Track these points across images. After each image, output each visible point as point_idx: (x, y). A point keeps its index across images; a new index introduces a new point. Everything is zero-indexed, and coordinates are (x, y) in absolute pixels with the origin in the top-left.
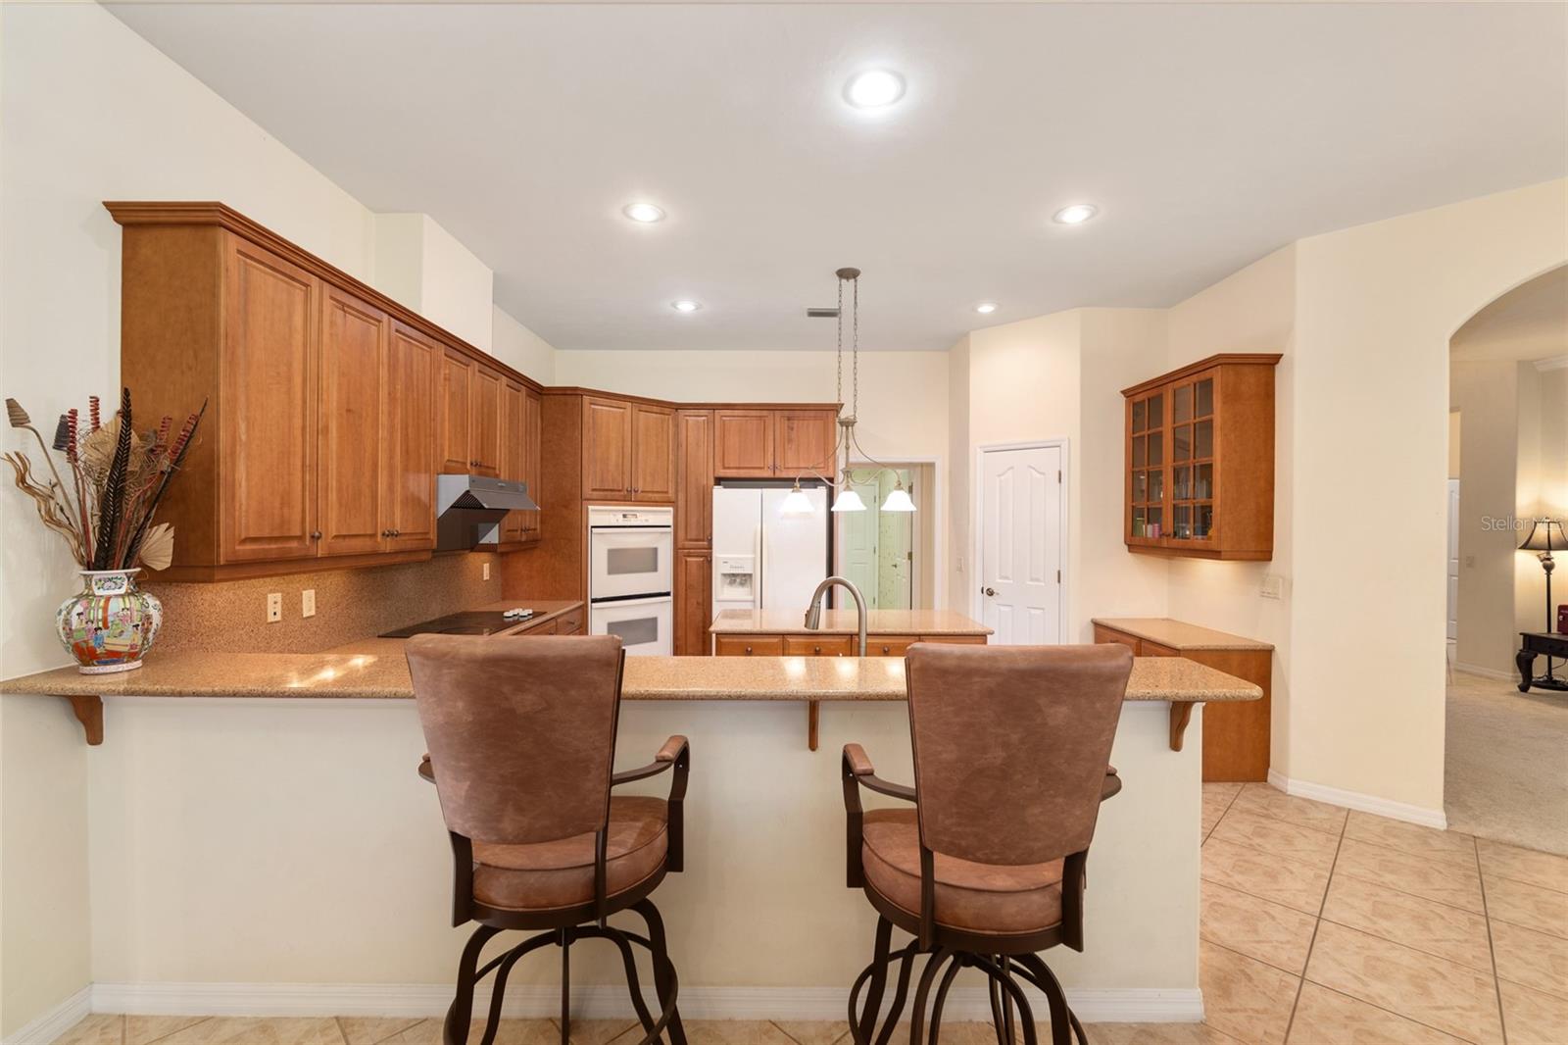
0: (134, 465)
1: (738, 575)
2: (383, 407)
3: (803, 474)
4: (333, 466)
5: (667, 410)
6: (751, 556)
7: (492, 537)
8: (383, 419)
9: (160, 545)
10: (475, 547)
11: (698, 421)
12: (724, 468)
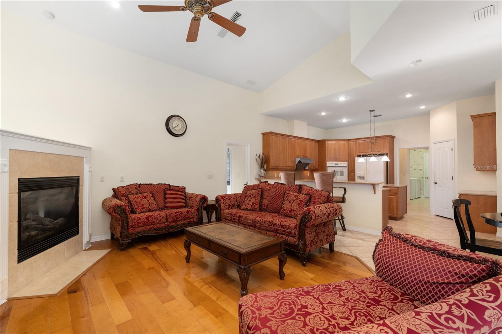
0: (264, 159)
1: (362, 177)
2: (287, 149)
3: (362, 154)
4: (281, 158)
5: (346, 141)
6: (364, 172)
7: (307, 168)
8: (287, 151)
9: (265, 166)
10: (305, 170)
11: (353, 143)
12: (359, 153)
